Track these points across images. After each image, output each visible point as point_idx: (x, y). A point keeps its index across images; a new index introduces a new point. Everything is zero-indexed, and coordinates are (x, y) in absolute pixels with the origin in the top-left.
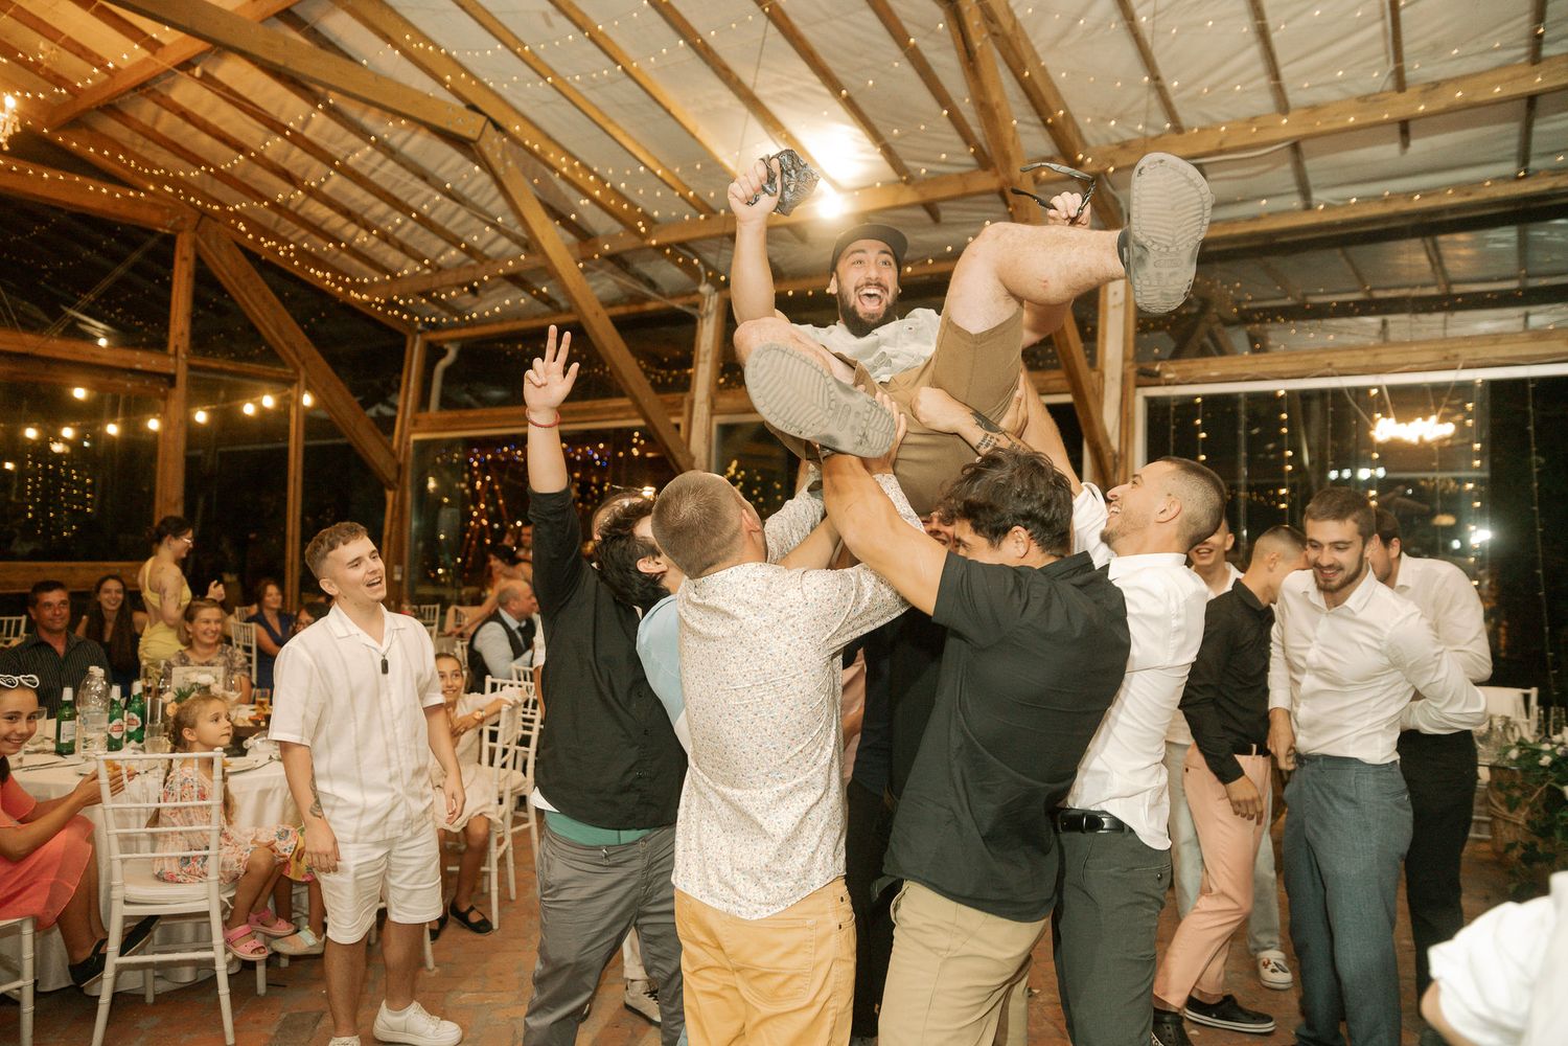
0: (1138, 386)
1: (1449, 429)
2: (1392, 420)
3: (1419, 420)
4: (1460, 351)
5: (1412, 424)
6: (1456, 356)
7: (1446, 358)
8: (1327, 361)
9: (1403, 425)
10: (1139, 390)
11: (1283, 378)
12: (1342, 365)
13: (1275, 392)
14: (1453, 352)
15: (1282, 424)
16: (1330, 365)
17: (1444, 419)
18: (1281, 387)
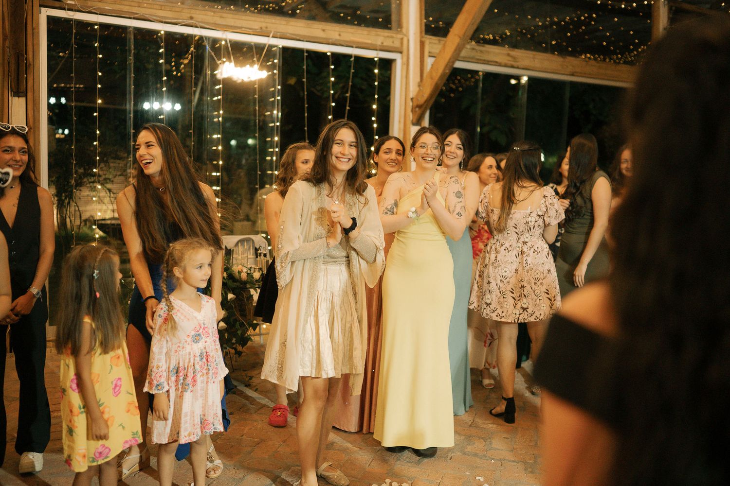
0: (41, 6)
1: (264, 74)
2: (233, 64)
3: (248, 66)
4: (269, 25)
5: (244, 68)
6: (267, 28)
7: (261, 28)
8: (189, 15)
9: (239, 68)
10: (43, 10)
11: (162, 22)
12: (200, 20)
13: (157, 32)
14: (264, 25)
15: (160, 56)
16: (192, 18)
17: (261, 68)
18: (163, 28)
